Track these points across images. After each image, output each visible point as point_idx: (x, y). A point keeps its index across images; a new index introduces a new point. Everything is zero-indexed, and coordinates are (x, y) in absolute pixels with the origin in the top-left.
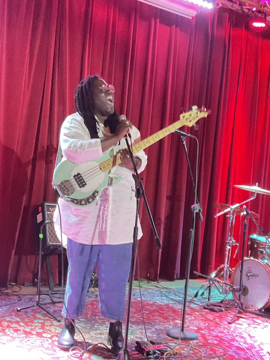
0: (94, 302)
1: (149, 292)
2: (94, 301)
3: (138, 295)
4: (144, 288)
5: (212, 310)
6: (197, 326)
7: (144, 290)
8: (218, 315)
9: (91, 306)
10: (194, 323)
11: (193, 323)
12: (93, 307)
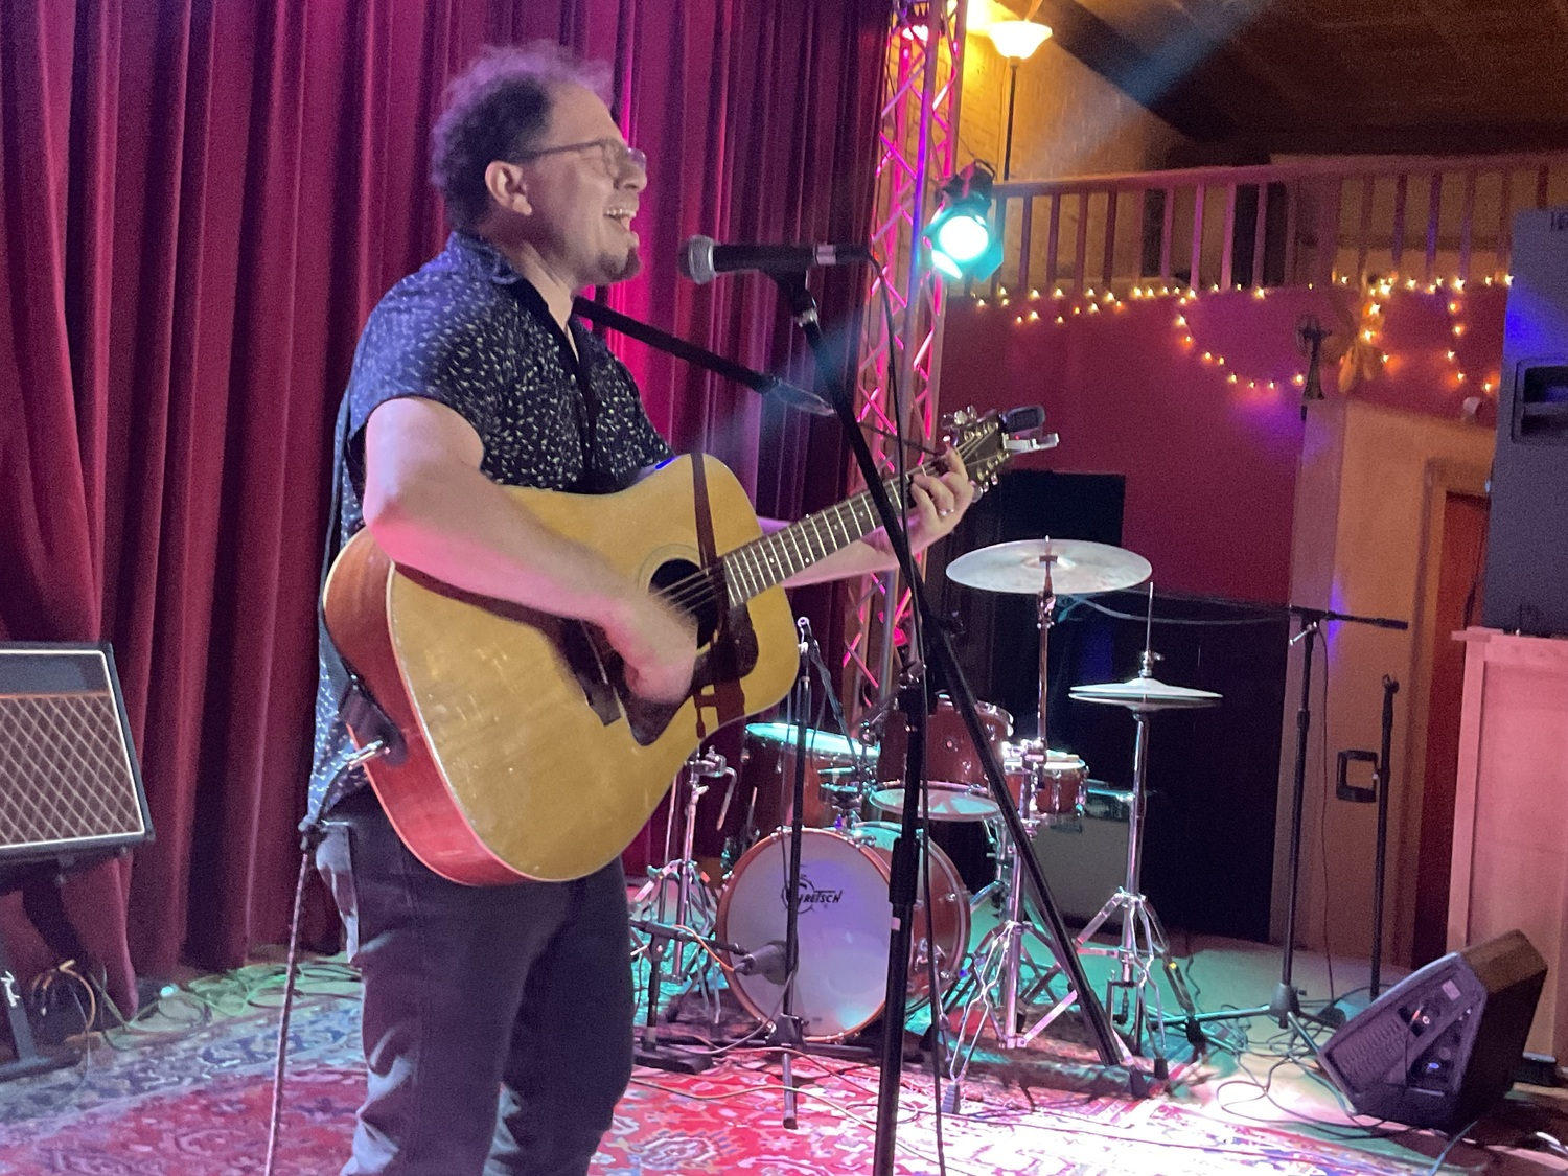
0: (146, 1121)
1: (347, 1012)
2: (140, 1111)
3: (316, 1042)
4: (311, 999)
5: (673, 1066)
6: (680, 1164)
7: (323, 1010)
8: (711, 1087)
9: (147, 1149)
10: (662, 1153)
11: (653, 1151)
12: (156, 1147)
